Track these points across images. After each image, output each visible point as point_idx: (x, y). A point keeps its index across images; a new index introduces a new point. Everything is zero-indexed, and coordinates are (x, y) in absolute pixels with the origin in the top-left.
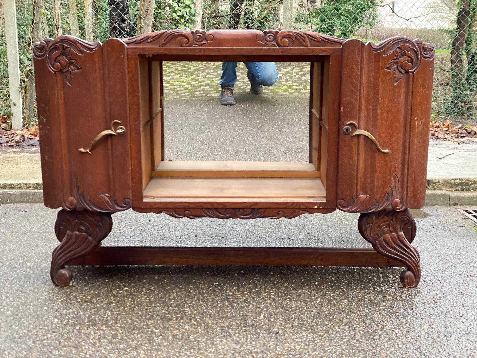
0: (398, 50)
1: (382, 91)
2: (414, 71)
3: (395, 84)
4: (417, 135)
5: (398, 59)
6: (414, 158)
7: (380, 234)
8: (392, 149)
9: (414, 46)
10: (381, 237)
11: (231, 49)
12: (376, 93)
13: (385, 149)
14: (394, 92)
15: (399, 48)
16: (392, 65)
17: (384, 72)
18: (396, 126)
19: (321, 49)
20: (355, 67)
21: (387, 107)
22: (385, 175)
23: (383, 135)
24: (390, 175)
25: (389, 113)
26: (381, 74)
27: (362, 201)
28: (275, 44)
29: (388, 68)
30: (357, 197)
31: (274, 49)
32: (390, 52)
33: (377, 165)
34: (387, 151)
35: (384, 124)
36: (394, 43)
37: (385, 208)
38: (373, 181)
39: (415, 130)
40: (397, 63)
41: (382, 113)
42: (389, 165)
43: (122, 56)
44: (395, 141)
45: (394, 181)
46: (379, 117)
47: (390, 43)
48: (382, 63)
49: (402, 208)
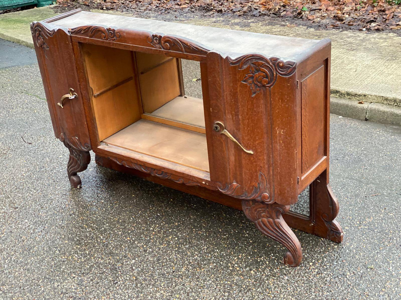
0: (252, 65)
1: (241, 100)
2: (271, 86)
3: (253, 96)
4: (280, 143)
5: (254, 74)
6: (278, 162)
7: (258, 216)
8: (256, 151)
9: (269, 64)
10: (259, 219)
11: (132, 46)
12: (236, 101)
13: (249, 150)
14: (252, 103)
15: (252, 63)
16: (247, 79)
17: (241, 84)
18: (258, 132)
19: (192, 56)
20: (217, 76)
21: (247, 115)
22: (251, 171)
23: (246, 138)
24: (256, 172)
25: (250, 120)
26: (238, 85)
27: (234, 188)
28: (161, 46)
29: (244, 81)
30: (231, 183)
31: (160, 51)
32: (245, 67)
33: (243, 162)
34: (251, 152)
35: (246, 129)
36: (247, 59)
37: (254, 198)
38: (241, 174)
39: (276, 138)
40: (252, 77)
41: (243, 120)
42: (254, 164)
43: (67, 43)
44: (258, 144)
45: (261, 178)
46: (241, 122)
47: (243, 60)
48: (238, 76)
49: (270, 201)
